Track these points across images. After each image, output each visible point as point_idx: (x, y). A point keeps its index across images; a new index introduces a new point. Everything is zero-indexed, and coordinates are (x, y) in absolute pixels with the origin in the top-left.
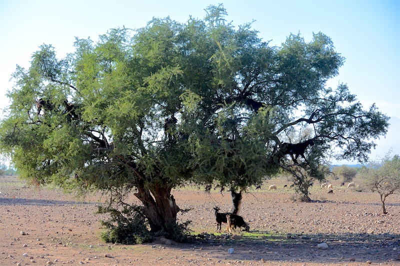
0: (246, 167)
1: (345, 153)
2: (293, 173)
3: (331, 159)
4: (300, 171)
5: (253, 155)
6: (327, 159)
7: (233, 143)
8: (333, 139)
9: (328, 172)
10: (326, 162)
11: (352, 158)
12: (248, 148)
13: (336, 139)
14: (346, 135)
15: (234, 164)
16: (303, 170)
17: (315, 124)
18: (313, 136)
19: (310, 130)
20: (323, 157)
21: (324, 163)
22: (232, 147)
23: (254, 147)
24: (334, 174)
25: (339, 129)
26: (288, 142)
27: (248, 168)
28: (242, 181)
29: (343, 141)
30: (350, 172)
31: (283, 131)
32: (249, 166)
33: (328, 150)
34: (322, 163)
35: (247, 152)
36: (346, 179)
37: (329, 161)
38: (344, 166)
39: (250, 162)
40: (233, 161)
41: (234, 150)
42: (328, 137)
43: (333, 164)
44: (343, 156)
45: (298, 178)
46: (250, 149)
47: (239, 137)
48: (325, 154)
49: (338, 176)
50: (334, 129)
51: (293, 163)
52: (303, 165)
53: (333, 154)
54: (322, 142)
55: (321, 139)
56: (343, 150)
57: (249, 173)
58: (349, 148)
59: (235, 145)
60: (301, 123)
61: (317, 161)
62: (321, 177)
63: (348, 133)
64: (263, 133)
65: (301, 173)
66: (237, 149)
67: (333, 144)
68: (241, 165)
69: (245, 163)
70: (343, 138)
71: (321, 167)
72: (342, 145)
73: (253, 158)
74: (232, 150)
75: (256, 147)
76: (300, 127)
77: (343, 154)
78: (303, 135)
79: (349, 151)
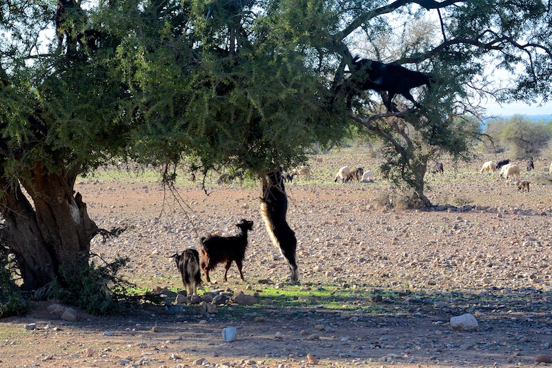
0: (263, 119)
1: (521, 85)
2: (386, 135)
3: (483, 100)
4: (402, 132)
5: (281, 90)
6: (474, 101)
7: (230, 58)
8: (489, 47)
9: (476, 135)
10: (469, 108)
11: (540, 98)
12: (270, 71)
13: (497, 48)
14: (525, 37)
15: (233, 113)
16: (410, 129)
17: (442, 10)
18: (437, 40)
19: (428, 28)
20: (464, 95)
21: (466, 110)
22: (227, 69)
23: (285, 69)
24: (490, 138)
25: (507, 24)
26: (372, 56)
27: (270, 123)
28: (255, 156)
29: (516, 53)
30: (532, 134)
31: (359, 28)
32: (272, 117)
33: (477, 76)
34: (460, 111)
35: (267, 82)
36: (523, 151)
37: (478, 106)
38: (518, 120)
39: (274, 107)
40: (230, 105)
41: (234, 77)
42: (477, 43)
43: (488, 114)
44: (515, 92)
45: (399, 149)
46: (275, 74)
47: (247, 45)
48: (467, 89)
49: (502, 144)
50: (492, 21)
51: (384, 110)
52: (411, 116)
53: (490, 88)
54: (461, 58)
55: (457, 50)
56: (516, 77)
57: (270, 135)
58: (530, 70)
59: (236, 64)
60: (405, 9)
61: (448, 106)
62: (457, 147)
63: (529, 32)
64: (307, 33)
65: (406, 137)
66: (241, 74)
67: (490, 61)
68: (250, 114)
69: (261, 112)
70: (516, 45)
71: (457, 121)
72: (512, 65)
73: (283, 96)
74: (228, 76)
75: (290, 69)
76: (404, 17)
77: (514, 86)
78: (410, 38)
79: (531, 79)
